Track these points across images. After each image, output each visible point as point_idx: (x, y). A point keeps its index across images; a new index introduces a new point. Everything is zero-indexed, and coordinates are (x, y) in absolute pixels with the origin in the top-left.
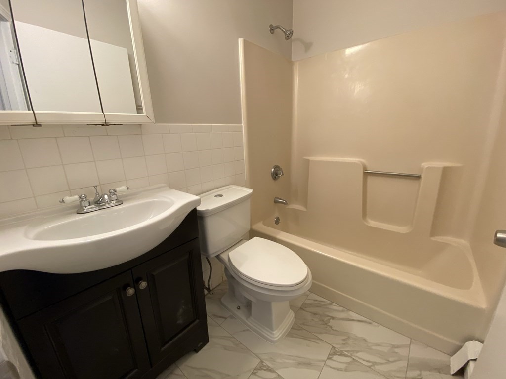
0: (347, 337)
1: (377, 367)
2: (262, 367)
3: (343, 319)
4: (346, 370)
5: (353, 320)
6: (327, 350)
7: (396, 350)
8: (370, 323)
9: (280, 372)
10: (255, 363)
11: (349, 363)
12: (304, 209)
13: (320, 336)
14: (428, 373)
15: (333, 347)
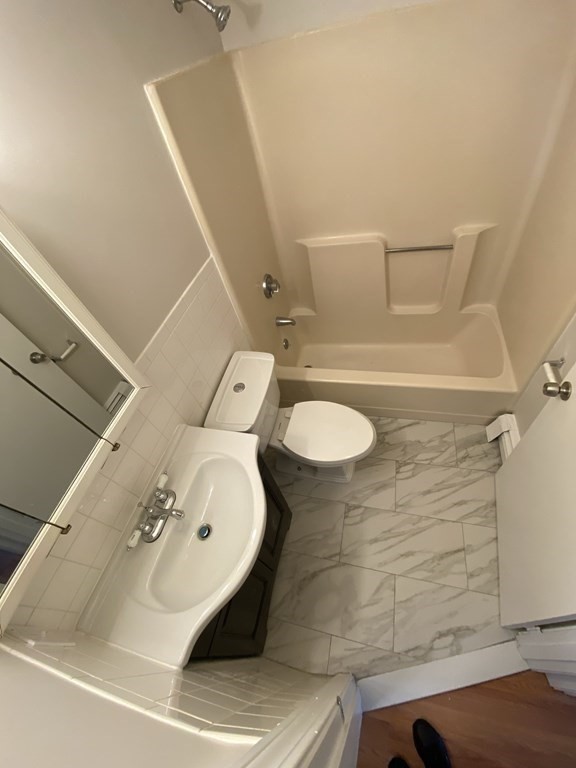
0: (404, 446)
1: (435, 461)
2: (349, 508)
3: (395, 430)
4: (413, 476)
5: (404, 427)
6: (393, 466)
7: (445, 439)
8: (418, 423)
9: (365, 504)
10: (342, 508)
11: (414, 469)
12: (313, 314)
13: (381, 457)
14: (471, 448)
15: (397, 461)
